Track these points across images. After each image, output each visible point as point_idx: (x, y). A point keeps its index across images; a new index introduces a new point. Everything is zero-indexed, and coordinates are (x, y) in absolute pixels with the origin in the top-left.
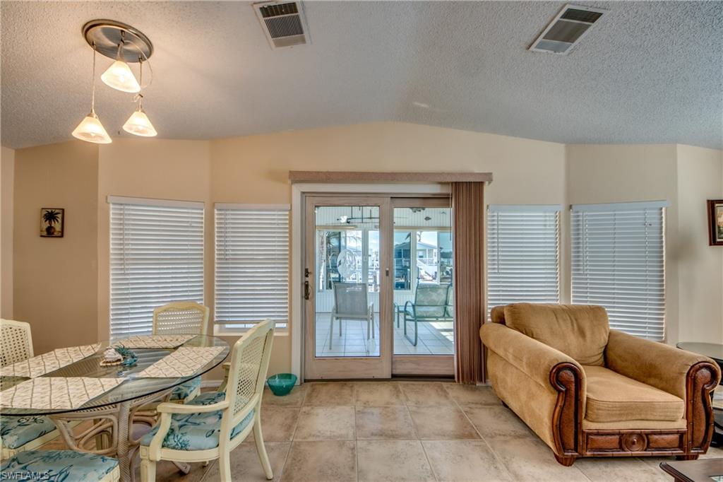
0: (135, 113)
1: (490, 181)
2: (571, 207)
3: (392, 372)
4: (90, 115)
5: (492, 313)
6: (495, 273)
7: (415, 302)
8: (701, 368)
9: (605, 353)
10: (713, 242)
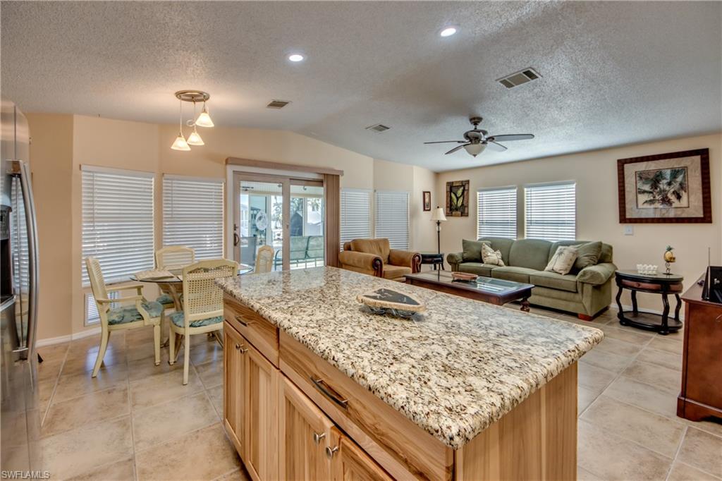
0: (193, 134)
1: (342, 175)
2: (375, 191)
4: (180, 136)
5: (344, 245)
8: (416, 257)
9: (390, 258)
10: (424, 210)
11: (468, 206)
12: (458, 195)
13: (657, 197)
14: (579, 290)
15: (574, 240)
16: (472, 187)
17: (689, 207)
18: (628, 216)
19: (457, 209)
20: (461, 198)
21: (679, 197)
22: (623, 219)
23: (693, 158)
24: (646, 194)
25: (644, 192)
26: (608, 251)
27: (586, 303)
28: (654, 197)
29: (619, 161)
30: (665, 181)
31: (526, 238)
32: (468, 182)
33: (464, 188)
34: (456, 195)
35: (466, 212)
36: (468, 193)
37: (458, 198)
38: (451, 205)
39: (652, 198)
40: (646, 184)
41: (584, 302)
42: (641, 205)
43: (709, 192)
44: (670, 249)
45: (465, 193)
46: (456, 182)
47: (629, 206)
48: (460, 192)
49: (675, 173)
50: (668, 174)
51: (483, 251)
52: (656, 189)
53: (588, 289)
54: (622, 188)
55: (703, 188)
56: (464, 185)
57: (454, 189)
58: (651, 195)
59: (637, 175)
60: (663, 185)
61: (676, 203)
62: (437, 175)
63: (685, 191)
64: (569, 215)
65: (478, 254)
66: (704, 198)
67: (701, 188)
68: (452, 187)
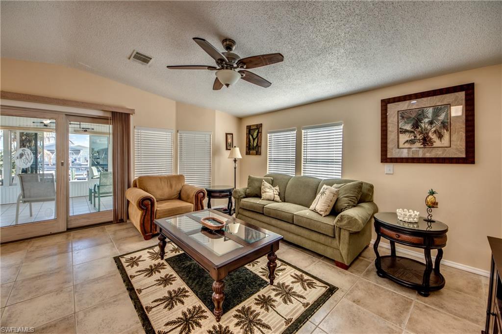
1: (134, 113)
2: (178, 131)
3: (67, 227)
5: (133, 182)
6: (139, 162)
7: (100, 183)
8: (200, 193)
9: (180, 194)
10: (227, 149)
11: (261, 147)
12: (254, 137)
13: (418, 137)
14: (337, 235)
15: (340, 177)
16: (264, 130)
17: (450, 147)
18: (389, 156)
19: (253, 149)
20: (256, 139)
21: (440, 136)
22: (385, 159)
23: (457, 94)
24: (407, 134)
25: (406, 131)
26: (369, 190)
27: (343, 250)
28: (415, 137)
29: (383, 101)
30: (426, 120)
31: (302, 175)
32: (261, 125)
33: (259, 130)
34: (252, 136)
35: (260, 151)
36: (261, 135)
37: (254, 140)
38: (249, 145)
39: (413, 138)
40: (408, 123)
41: (340, 249)
42: (402, 145)
43: (473, 131)
44: (432, 193)
45: (259, 134)
46: (253, 125)
47: (390, 145)
48: (255, 134)
49: (437, 111)
50: (430, 112)
51: (262, 187)
52: (418, 128)
53: (345, 235)
54: (384, 128)
55: (467, 126)
56: (259, 127)
57: (252, 132)
58: (412, 134)
59: (399, 115)
60: (424, 124)
61: (437, 143)
62: (240, 119)
63: (447, 130)
64: (337, 154)
65: (258, 189)
66: (467, 137)
67: (464, 126)
68: (250, 130)
